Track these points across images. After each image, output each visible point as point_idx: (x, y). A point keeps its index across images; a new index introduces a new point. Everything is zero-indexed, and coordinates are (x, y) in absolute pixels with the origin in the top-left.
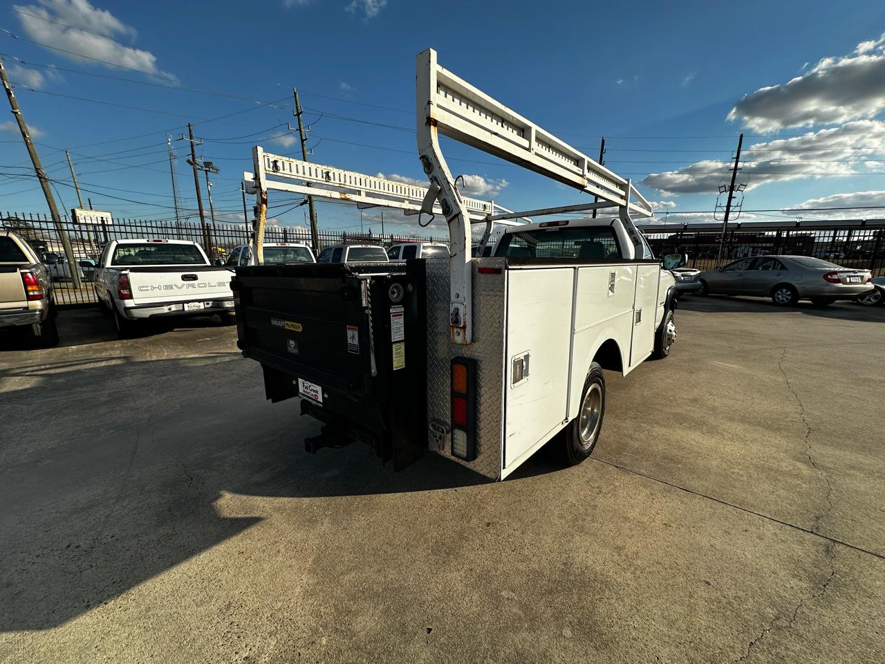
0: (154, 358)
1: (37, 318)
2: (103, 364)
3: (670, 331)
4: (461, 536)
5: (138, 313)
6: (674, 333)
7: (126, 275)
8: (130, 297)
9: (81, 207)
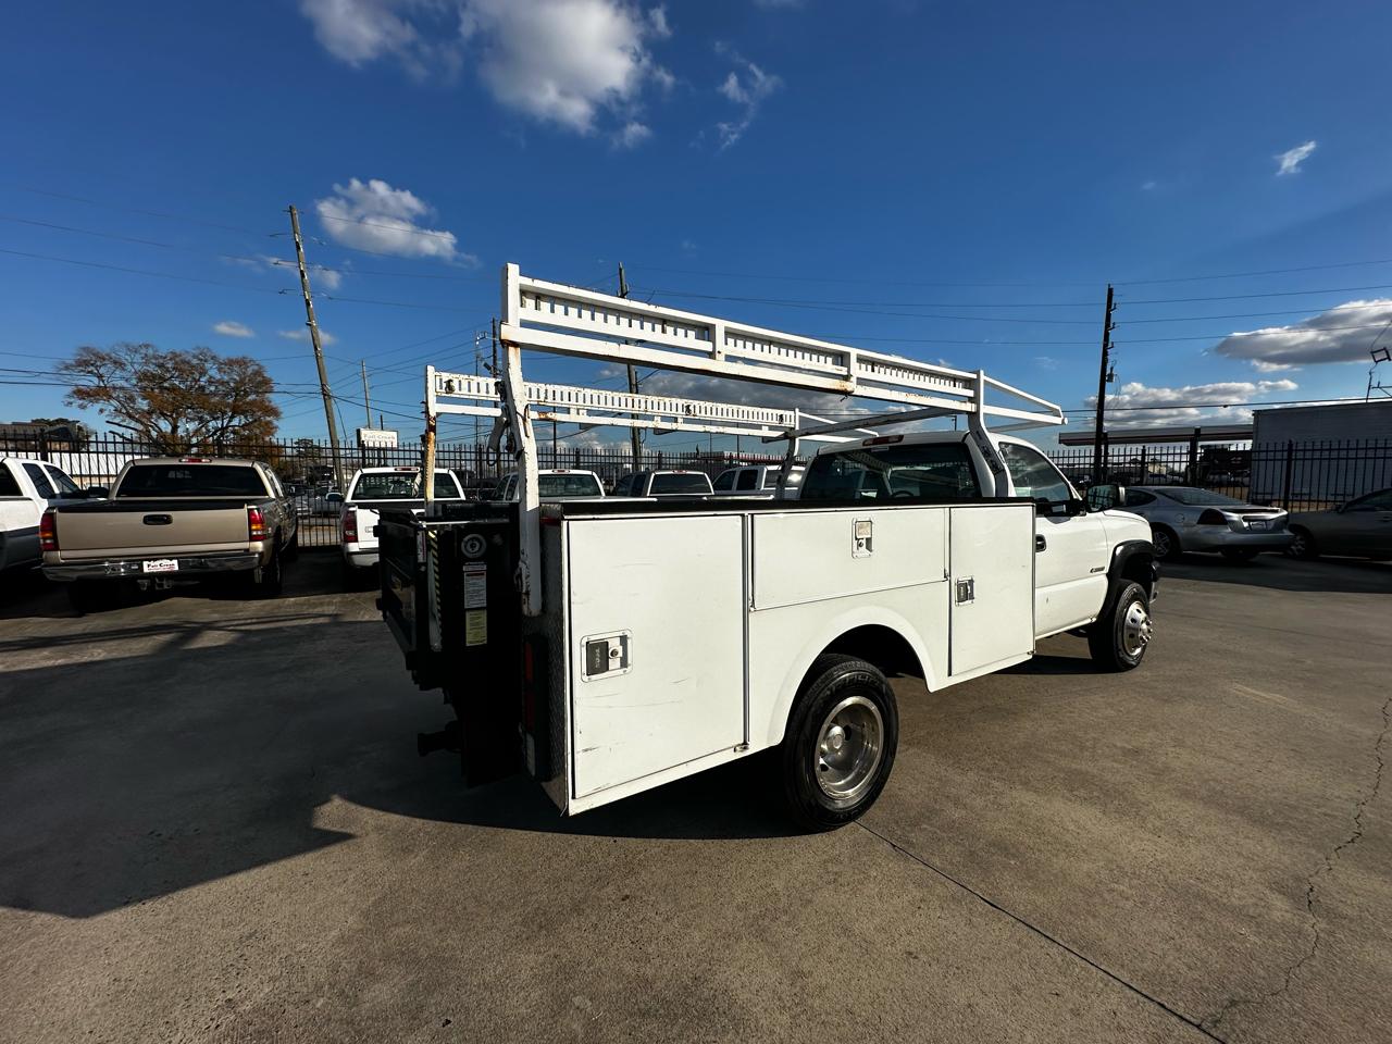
0: (366, 618)
1: (256, 561)
2: (310, 621)
3: (1133, 620)
4: (577, 909)
5: (359, 560)
6: (1144, 626)
7: (354, 512)
8: (356, 540)
9: (369, 427)
